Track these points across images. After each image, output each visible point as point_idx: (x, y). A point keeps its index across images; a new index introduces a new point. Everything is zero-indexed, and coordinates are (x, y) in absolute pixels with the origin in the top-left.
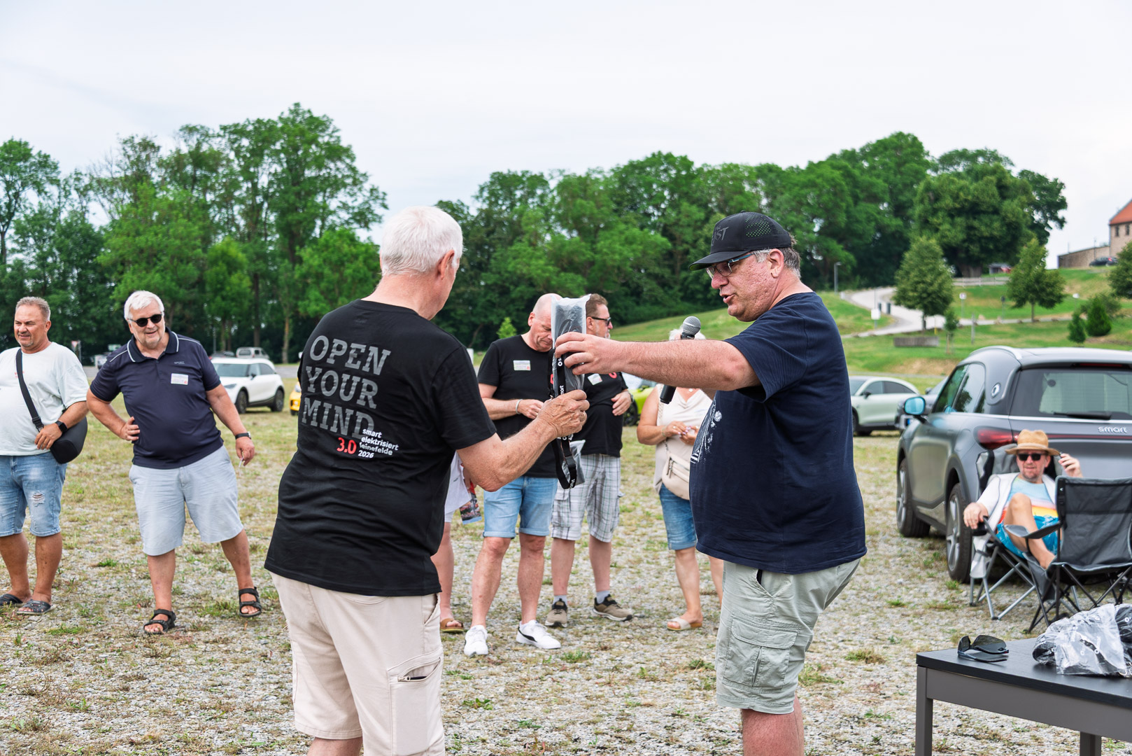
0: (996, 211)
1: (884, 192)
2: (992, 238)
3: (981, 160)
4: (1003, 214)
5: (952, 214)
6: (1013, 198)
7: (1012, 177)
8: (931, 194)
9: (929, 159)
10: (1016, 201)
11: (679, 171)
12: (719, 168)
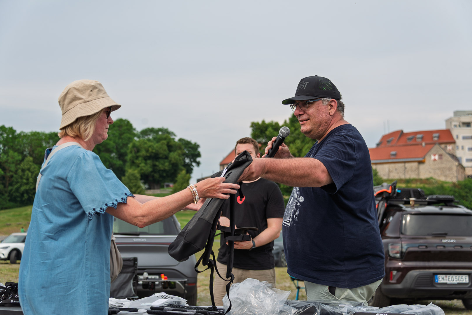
0: (166, 158)
1: (113, 148)
2: (164, 171)
3: (160, 133)
4: (170, 159)
5: (146, 159)
6: (174, 151)
7: (174, 142)
8: (135, 149)
9: (135, 132)
10: (176, 153)
11: (8, 135)
12: (30, 134)
